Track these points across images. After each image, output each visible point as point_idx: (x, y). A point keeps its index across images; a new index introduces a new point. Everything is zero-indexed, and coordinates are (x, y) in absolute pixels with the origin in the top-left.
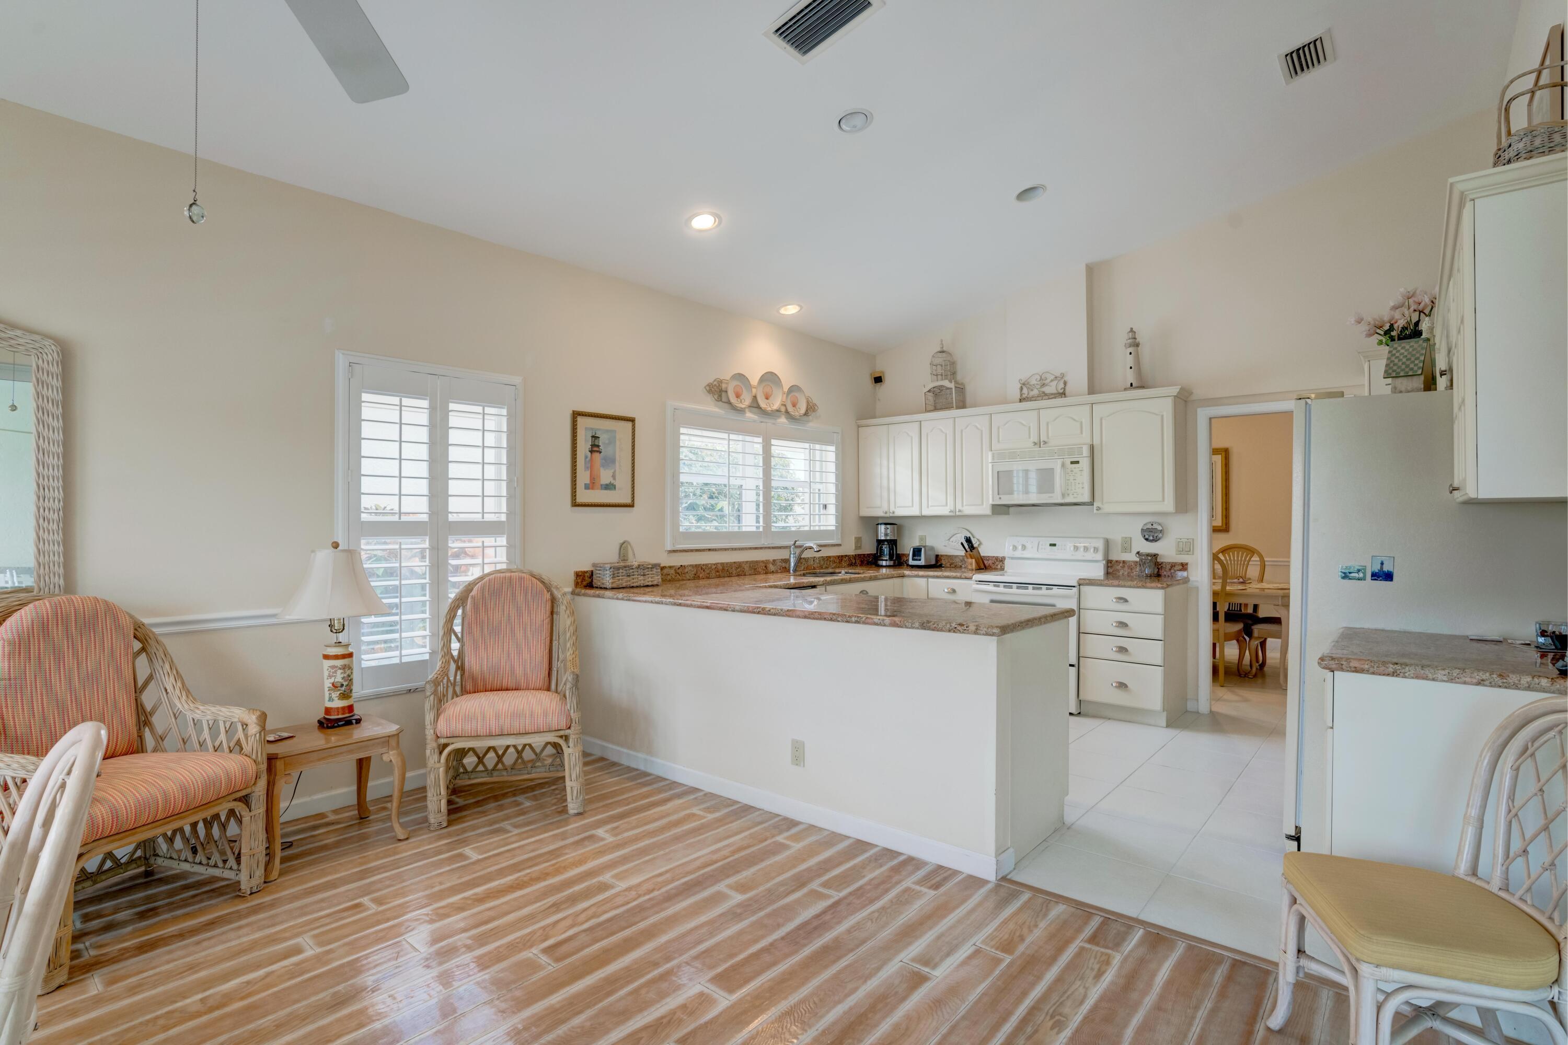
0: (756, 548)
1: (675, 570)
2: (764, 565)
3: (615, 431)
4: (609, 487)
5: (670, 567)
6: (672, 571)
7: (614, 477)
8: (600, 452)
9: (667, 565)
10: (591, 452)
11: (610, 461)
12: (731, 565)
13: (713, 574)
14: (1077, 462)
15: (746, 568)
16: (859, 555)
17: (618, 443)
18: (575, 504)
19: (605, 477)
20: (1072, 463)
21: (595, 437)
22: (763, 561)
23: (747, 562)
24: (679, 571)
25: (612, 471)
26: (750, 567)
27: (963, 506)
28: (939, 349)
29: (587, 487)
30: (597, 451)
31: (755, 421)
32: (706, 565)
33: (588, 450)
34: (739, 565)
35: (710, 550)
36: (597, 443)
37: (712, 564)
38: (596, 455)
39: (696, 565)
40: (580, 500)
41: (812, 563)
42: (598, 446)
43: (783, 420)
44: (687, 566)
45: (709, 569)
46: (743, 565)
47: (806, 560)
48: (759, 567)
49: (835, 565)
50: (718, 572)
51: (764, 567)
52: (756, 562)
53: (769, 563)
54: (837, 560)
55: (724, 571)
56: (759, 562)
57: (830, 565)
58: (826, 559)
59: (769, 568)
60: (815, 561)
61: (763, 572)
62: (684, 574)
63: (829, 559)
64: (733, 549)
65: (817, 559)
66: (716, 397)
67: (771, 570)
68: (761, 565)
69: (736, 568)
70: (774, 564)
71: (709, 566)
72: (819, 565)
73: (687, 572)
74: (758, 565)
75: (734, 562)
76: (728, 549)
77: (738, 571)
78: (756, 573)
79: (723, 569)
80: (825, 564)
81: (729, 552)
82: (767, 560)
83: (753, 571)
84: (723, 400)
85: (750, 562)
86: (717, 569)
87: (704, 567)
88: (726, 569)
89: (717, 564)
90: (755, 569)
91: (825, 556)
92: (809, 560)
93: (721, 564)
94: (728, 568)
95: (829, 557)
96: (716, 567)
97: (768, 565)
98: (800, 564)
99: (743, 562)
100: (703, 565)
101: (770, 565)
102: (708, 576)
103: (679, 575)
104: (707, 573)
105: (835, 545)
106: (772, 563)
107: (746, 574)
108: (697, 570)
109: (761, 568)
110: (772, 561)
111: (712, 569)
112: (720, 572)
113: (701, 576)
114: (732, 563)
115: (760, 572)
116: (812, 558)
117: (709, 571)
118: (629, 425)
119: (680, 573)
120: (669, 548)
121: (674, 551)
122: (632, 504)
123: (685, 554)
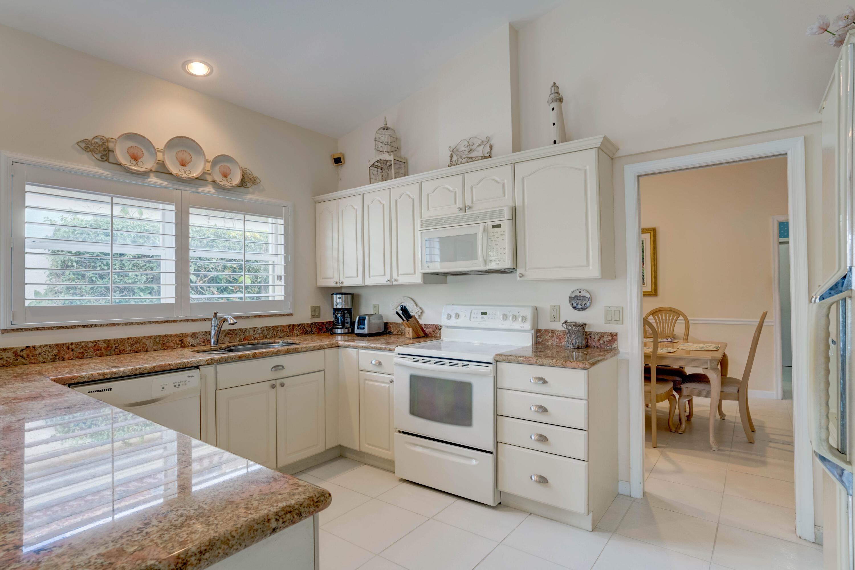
0: (166, 322)
1: (15, 352)
2: (179, 338)
6: (10, 354)
12: (122, 341)
13: (91, 352)
14: (499, 226)
15: (149, 343)
16: (315, 323)
20: (494, 227)
22: (176, 335)
23: (150, 337)
24: (24, 353)
26: (155, 342)
27: (398, 275)
28: (383, 125)
31: (165, 187)
32: (78, 344)
34: (136, 341)
35: (84, 326)
37: (88, 342)
39: (57, 345)
43: (209, 189)
44: (40, 346)
45: (82, 347)
46: (143, 341)
47: (244, 331)
48: (170, 342)
49: (284, 333)
50: (98, 350)
51: (177, 342)
52: (166, 336)
53: (186, 336)
54: (287, 329)
55: (109, 349)
56: (171, 336)
57: (276, 334)
58: (271, 329)
59: (186, 342)
60: (256, 332)
61: (176, 346)
62: (32, 356)
63: (276, 329)
64: (126, 324)
65: (259, 329)
66: (98, 156)
67: (190, 343)
68: (173, 339)
69: (132, 345)
70: (193, 338)
71: (83, 344)
72: (261, 335)
73: (39, 354)
74: (168, 339)
75: (128, 338)
76: (118, 324)
77: (134, 347)
78: (166, 348)
79: (108, 347)
80: (271, 334)
81: (120, 327)
82: (182, 334)
83: (160, 346)
84: (107, 160)
85: (156, 337)
86: (96, 348)
87: (73, 346)
88: (114, 346)
89: (96, 342)
90: (164, 344)
91: (270, 325)
92: (247, 330)
93: (105, 341)
94: (117, 345)
95: (276, 326)
96: (95, 346)
97: (185, 339)
98: (234, 336)
99: (144, 338)
100: (72, 344)
101: (188, 338)
102: (80, 355)
103: (24, 358)
104: (79, 353)
105: (284, 315)
106: (191, 337)
107: (149, 350)
108: (59, 351)
109: (174, 342)
110: (191, 334)
111: (88, 348)
112: (103, 350)
113: (67, 356)
114: (125, 339)
115: (172, 347)
116: (252, 328)
117: (81, 350)
119: (25, 356)
120: (5, 327)
121: (15, 330)
123: (38, 332)
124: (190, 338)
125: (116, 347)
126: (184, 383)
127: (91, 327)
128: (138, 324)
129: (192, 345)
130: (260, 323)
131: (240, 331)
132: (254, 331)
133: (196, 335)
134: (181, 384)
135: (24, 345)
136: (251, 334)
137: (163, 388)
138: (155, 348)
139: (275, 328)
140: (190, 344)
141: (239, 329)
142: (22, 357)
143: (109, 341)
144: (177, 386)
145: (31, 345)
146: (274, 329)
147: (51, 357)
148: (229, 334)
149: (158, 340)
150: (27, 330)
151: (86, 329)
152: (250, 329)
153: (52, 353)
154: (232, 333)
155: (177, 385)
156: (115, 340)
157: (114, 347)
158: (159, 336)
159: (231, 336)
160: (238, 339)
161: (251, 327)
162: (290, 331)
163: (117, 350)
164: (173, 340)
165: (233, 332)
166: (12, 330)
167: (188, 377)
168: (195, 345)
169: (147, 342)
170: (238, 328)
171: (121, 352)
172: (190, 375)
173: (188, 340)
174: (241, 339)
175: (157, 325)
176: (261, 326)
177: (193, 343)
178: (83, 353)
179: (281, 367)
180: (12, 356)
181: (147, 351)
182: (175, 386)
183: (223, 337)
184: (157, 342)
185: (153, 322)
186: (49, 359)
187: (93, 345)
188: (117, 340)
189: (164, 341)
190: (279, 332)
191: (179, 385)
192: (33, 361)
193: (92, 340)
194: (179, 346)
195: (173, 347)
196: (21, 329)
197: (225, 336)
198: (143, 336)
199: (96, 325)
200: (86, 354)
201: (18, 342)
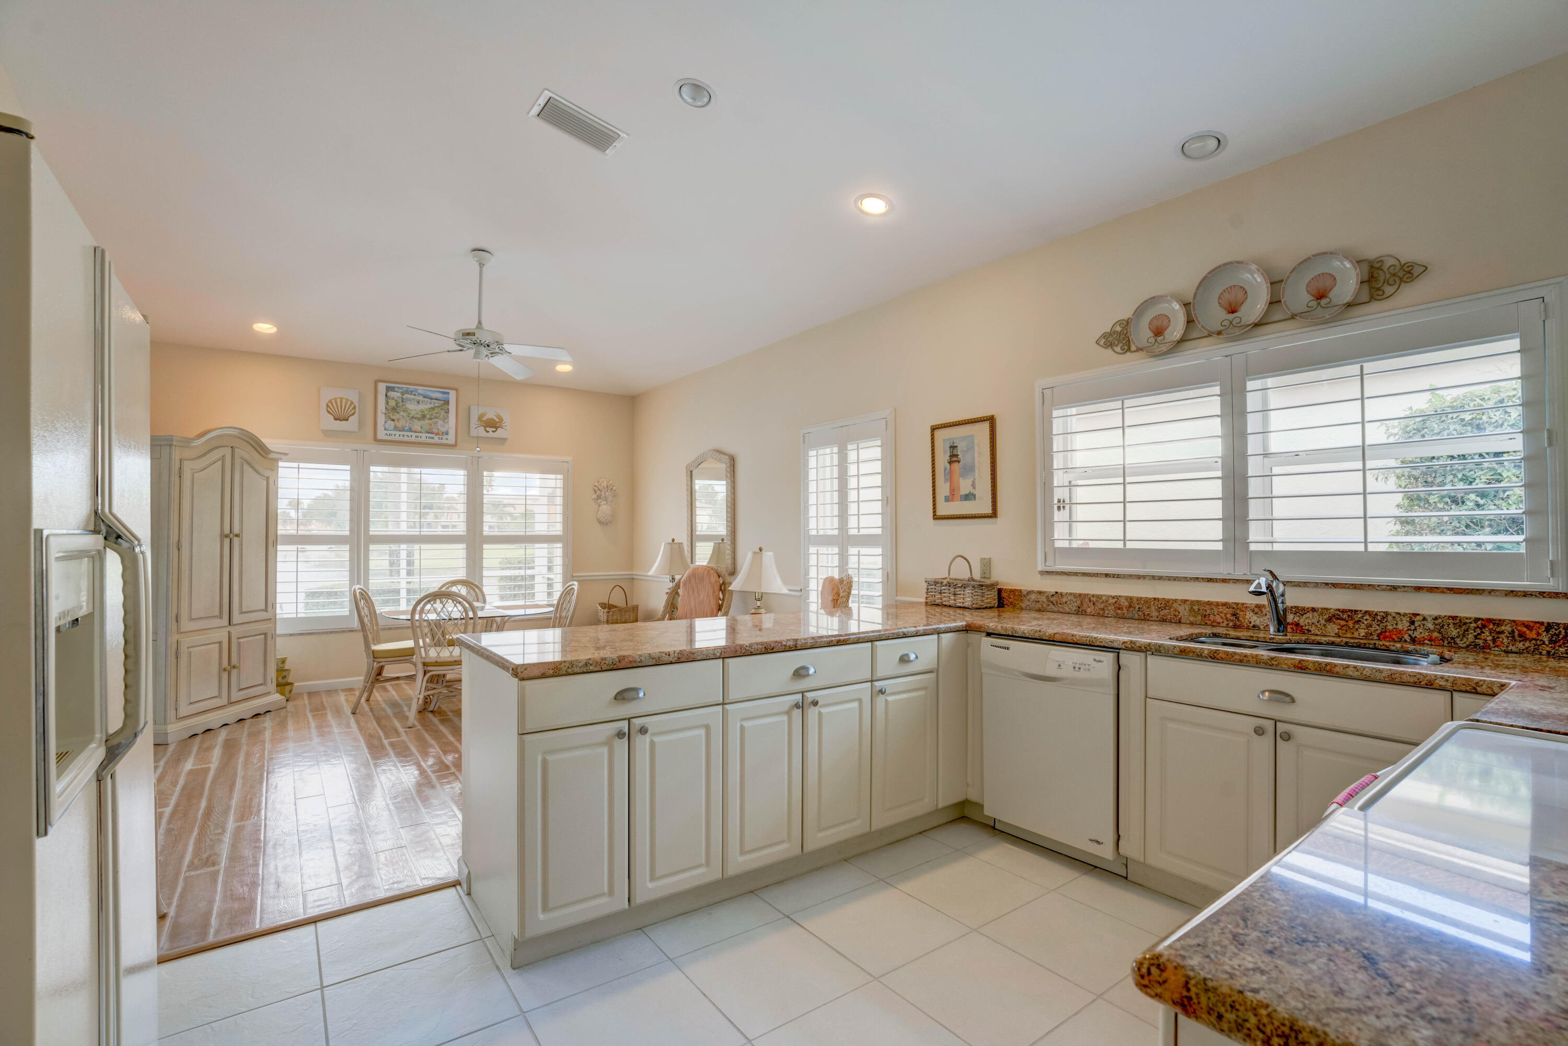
0: (1210, 580)
1: (1047, 597)
3: (973, 436)
4: (969, 497)
5: (1040, 593)
6: (1043, 599)
7: (973, 486)
8: (959, 462)
9: (1036, 589)
10: (950, 462)
11: (969, 470)
12: (1147, 601)
13: (1111, 610)
15: (1183, 611)
17: (976, 448)
18: (936, 517)
19: (965, 486)
21: (953, 447)
22: (1225, 604)
23: (1185, 601)
24: (1053, 599)
25: (972, 479)
26: (1191, 610)
29: (947, 499)
30: (956, 461)
32: (1099, 597)
33: (947, 462)
34: (1166, 604)
35: (1107, 575)
36: (955, 453)
37: (1109, 596)
38: (955, 465)
39: (1080, 595)
40: (939, 513)
41: (1403, 625)
42: (957, 456)
44: (1066, 594)
45: (1103, 602)
46: (1175, 605)
47: (1379, 618)
48: (1216, 613)
49: (1527, 644)
50: (1120, 609)
51: (1228, 616)
52: (1209, 603)
53: (1244, 609)
54: (1538, 634)
55: (1131, 609)
56: (1218, 604)
57: (1494, 640)
58: (1473, 625)
59: (1244, 619)
60: (1417, 624)
61: (1226, 622)
62: (1060, 604)
63: (1491, 626)
64: (1153, 577)
65: (1429, 619)
66: (1118, 349)
67: (1250, 623)
68: (1221, 610)
69: (1160, 609)
70: (1256, 613)
71: (1104, 598)
72: (1435, 634)
73: (1066, 603)
74: (1212, 609)
75: (1155, 599)
76: (1144, 577)
77: (1162, 613)
78: (1209, 622)
79: (1130, 606)
80: (1471, 637)
81: (1146, 581)
82: (1237, 604)
83: (1200, 618)
84: (1129, 349)
85: (1193, 603)
86: (1117, 605)
87: (1094, 599)
88: (1137, 607)
89: (1118, 597)
90: (1205, 616)
91: (1468, 615)
92: (1390, 618)
93: (1127, 598)
94: (1141, 606)
95: (1490, 621)
97: (1241, 613)
98: (1351, 624)
99: (1176, 600)
100: (1093, 596)
101: (1248, 613)
102: (1101, 612)
104: (1100, 609)
105: (1526, 594)
106: (1253, 611)
107: (1183, 621)
108: (1082, 602)
109: (1223, 615)
110: (1253, 606)
111: (1109, 604)
112: (1125, 610)
113: (1089, 610)
114: (1150, 599)
115: (1219, 623)
116: (1405, 615)
117: (1102, 606)
118: (987, 425)
119: (1055, 603)
120: (1040, 567)
121: (1048, 573)
122: (994, 514)
123: (1065, 577)
124: (1252, 613)
125: (1140, 609)
126: (1087, 666)
127: (1114, 577)
128: (1169, 580)
129: (1254, 626)
130: (1430, 607)
131: (1367, 617)
132: (1412, 623)
133: (1263, 609)
134: (1082, 667)
135: (1052, 590)
136: (1400, 627)
137: (1059, 666)
138: (1192, 619)
139: (1484, 623)
140: (1252, 625)
141: (1366, 612)
142: (1052, 602)
143: (1131, 598)
144: (1077, 669)
145: (1059, 591)
146: (1484, 626)
147: (1075, 608)
148: (1338, 619)
149: (1196, 608)
150: (1058, 573)
151: (1108, 579)
152: (1397, 616)
153: (1076, 604)
154: (1345, 616)
155: (1077, 666)
156: (1139, 599)
157: (1137, 609)
158: (1197, 601)
159: (1343, 623)
160: (1362, 632)
161: (1402, 612)
162: (1551, 641)
163: (1140, 613)
164: (1221, 612)
165: (1349, 616)
167: (1095, 660)
168: (1262, 627)
169: (1181, 609)
170: (1364, 609)
171: (1145, 619)
172: (1098, 658)
173: (1247, 617)
174: (1371, 634)
175: (1196, 584)
176: (1436, 613)
177: (1258, 623)
178: (1104, 610)
179: (1288, 699)
180: (1045, 600)
181: (1180, 622)
182: (1074, 668)
183: (1323, 622)
184: (1194, 611)
185: (1191, 579)
186: (1071, 612)
187: (1114, 600)
188: (1141, 598)
189: (1206, 611)
190: (1503, 636)
191: (1080, 668)
192: (1061, 610)
193: (1113, 594)
194: (1231, 624)
195: (1221, 624)
196: (1053, 572)
197: (1329, 620)
198: (1174, 598)
199: (1118, 575)
200: (1107, 612)
201: (1050, 585)
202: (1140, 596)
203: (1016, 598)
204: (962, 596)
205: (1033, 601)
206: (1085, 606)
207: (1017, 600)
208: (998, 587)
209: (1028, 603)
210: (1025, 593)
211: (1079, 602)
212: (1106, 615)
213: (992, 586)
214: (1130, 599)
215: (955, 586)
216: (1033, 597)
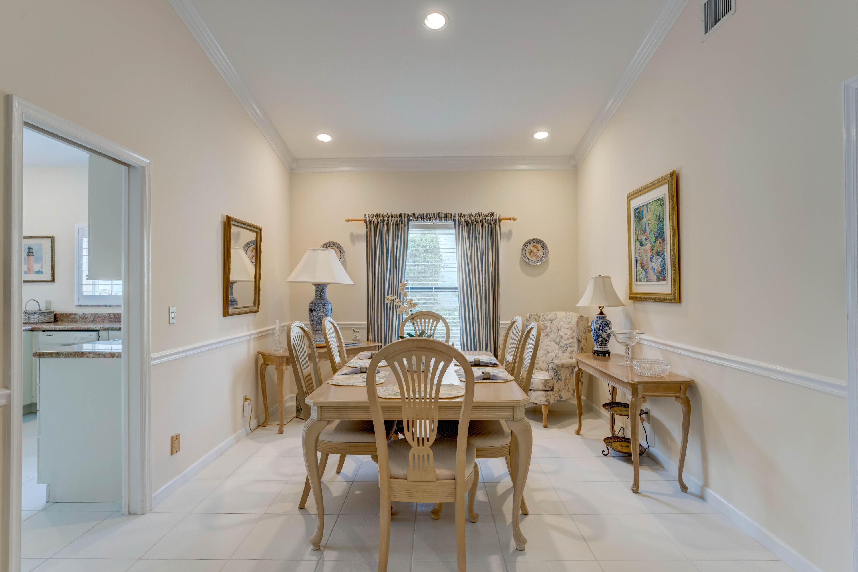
3: (41, 244)
4: (39, 272)
5: (76, 314)
7: (42, 267)
8: (33, 255)
9: (73, 313)
10: (28, 255)
11: (39, 260)
17: (43, 250)
19: (37, 267)
21: (30, 248)
25: (41, 264)
29: (26, 273)
30: (31, 255)
32: (102, 314)
33: (26, 255)
35: (105, 306)
37: (106, 314)
38: (31, 257)
39: (94, 314)
42: (32, 252)
44: (88, 314)
50: (110, 318)
55: (115, 318)
62: (85, 318)
71: (104, 315)
73: (88, 318)
79: (115, 317)
86: (109, 317)
88: (117, 317)
89: (110, 314)
94: (118, 317)
96: (109, 316)
100: (100, 314)
102: (103, 320)
103: (82, 319)
104: (102, 319)
108: (95, 317)
111: (106, 317)
112: (112, 319)
113: (97, 320)
117: (103, 318)
118: (49, 240)
119: (83, 318)
120: (76, 303)
121: (80, 306)
122: (53, 280)
123: (88, 307)
125: (118, 318)
126: (86, 338)
127: (108, 306)
134: (84, 338)
135: (82, 313)
137: (75, 339)
142: (81, 318)
144: (82, 339)
145: (85, 313)
147: (92, 320)
150: (84, 306)
151: (106, 307)
153: (92, 318)
157: (117, 318)
163: (118, 320)
166: (79, 305)
167: (89, 335)
172: (90, 334)
178: (104, 319)
180: (78, 317)
186: (91, 320)
187: (108, 315)
188: (119, 314)
192: (86, 321)
193: (108, 313)
196: (82, 305)
199: (110, 305)
200: (105, 320)
201: (80, 311)
202: (118, 313)
203: (64, 317)
204: (33, 318)
205: (72, 318)
206: (96, 318)
207: (65, 318)
208: (55, 313)
209: (70, 319)
210: (68, 315)
211: (93, 317)
212: (105, 321)
213: (50, 313)
214: (114, 314)
215: (29, 313)
216: (72, 316)
